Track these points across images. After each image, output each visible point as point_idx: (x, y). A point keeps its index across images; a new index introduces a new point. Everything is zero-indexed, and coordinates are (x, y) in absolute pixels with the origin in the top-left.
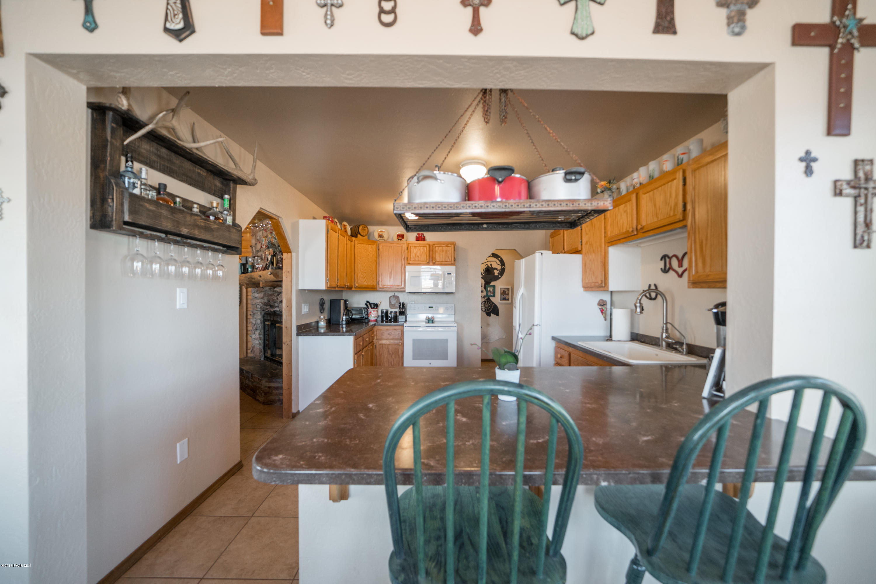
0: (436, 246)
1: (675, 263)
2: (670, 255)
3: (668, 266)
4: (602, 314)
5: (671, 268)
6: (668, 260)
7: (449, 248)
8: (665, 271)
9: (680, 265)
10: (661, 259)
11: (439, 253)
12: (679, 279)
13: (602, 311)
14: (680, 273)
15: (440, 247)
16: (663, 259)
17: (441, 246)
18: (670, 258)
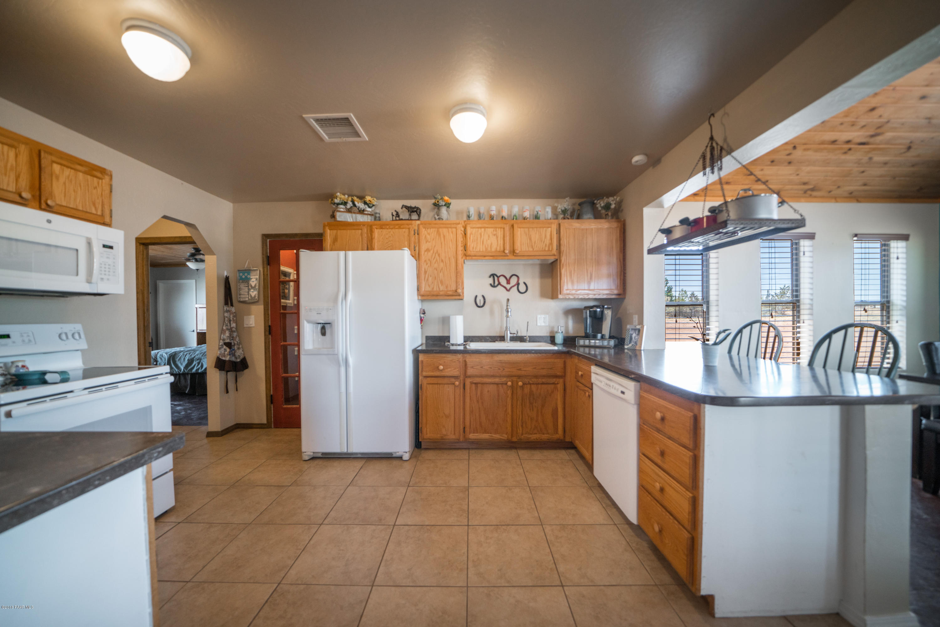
0: (54, 159)
1: (503, 281)
2: (498, 275)
3: (496, 283)
4: (421, 323)
5: (499, 284)
6: (496, 278)
7: (95, 179)
8: (493, 286)
9: (508, 282)
10: (490, 277)
11: (65, 183)
12: (508, 292)
13: (421, 320)
14: (508, 289)
15: (68, 167)
16: (492, 277)
17: (72, 166)
18: (498, 277)
